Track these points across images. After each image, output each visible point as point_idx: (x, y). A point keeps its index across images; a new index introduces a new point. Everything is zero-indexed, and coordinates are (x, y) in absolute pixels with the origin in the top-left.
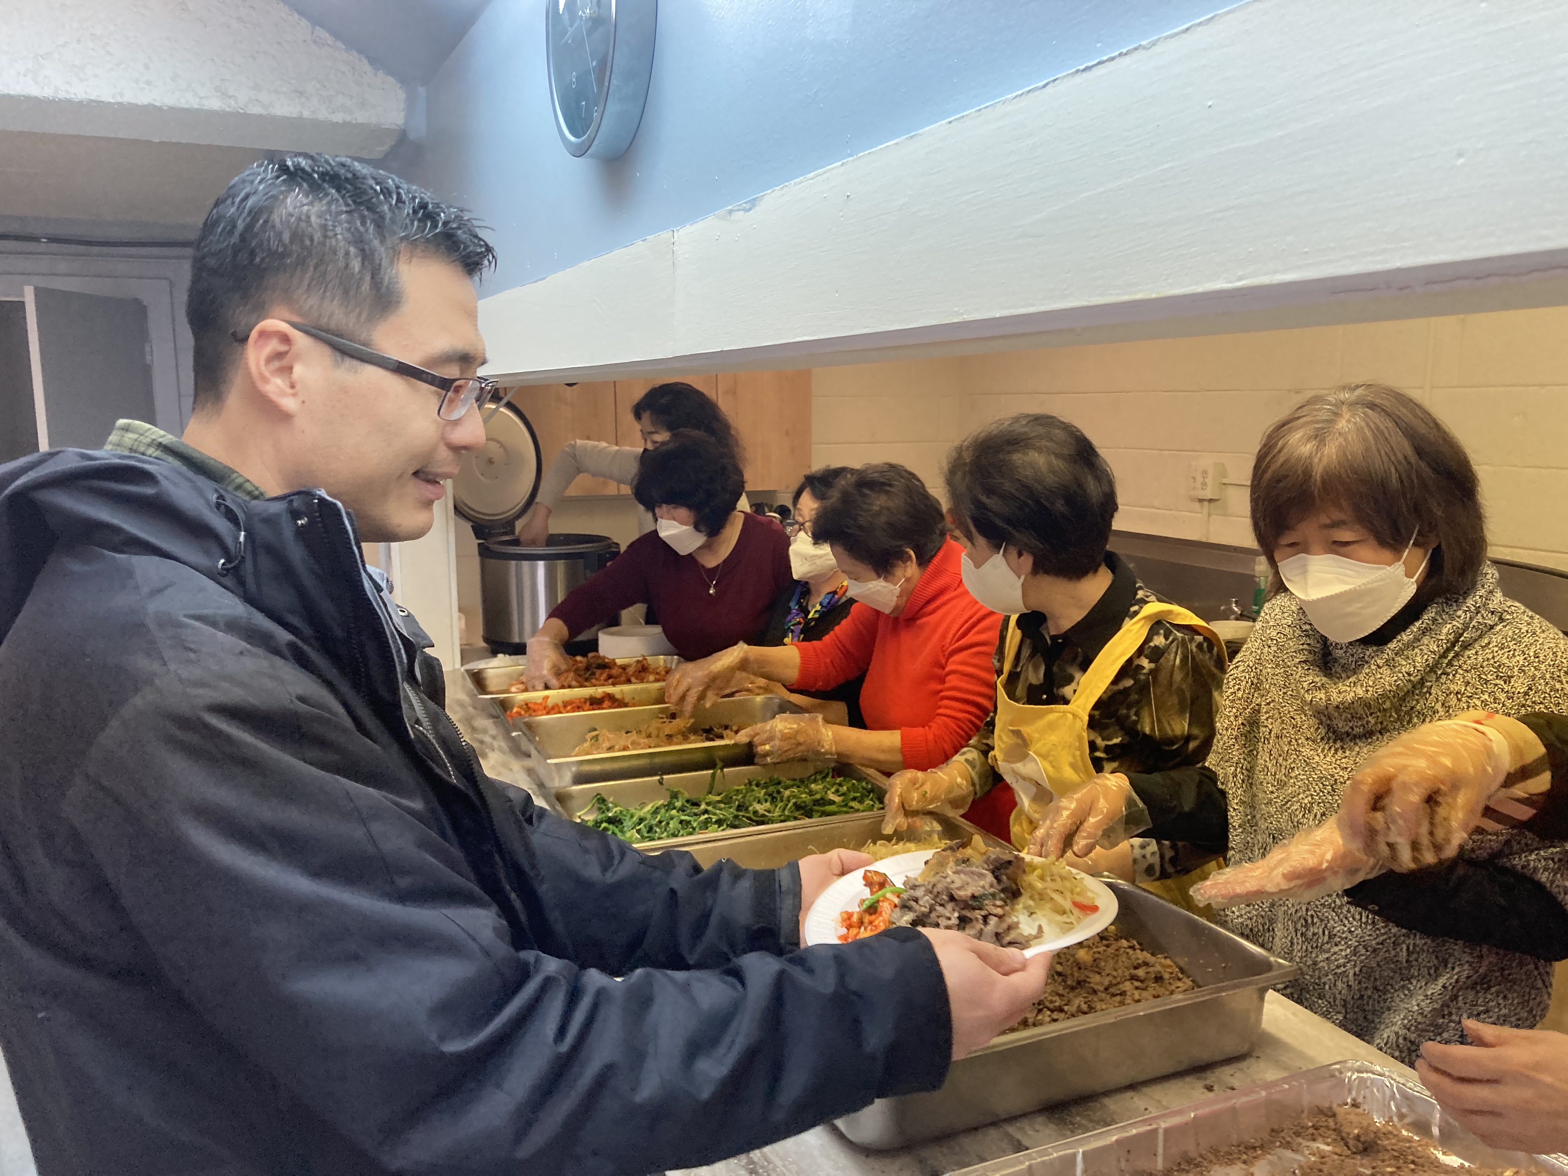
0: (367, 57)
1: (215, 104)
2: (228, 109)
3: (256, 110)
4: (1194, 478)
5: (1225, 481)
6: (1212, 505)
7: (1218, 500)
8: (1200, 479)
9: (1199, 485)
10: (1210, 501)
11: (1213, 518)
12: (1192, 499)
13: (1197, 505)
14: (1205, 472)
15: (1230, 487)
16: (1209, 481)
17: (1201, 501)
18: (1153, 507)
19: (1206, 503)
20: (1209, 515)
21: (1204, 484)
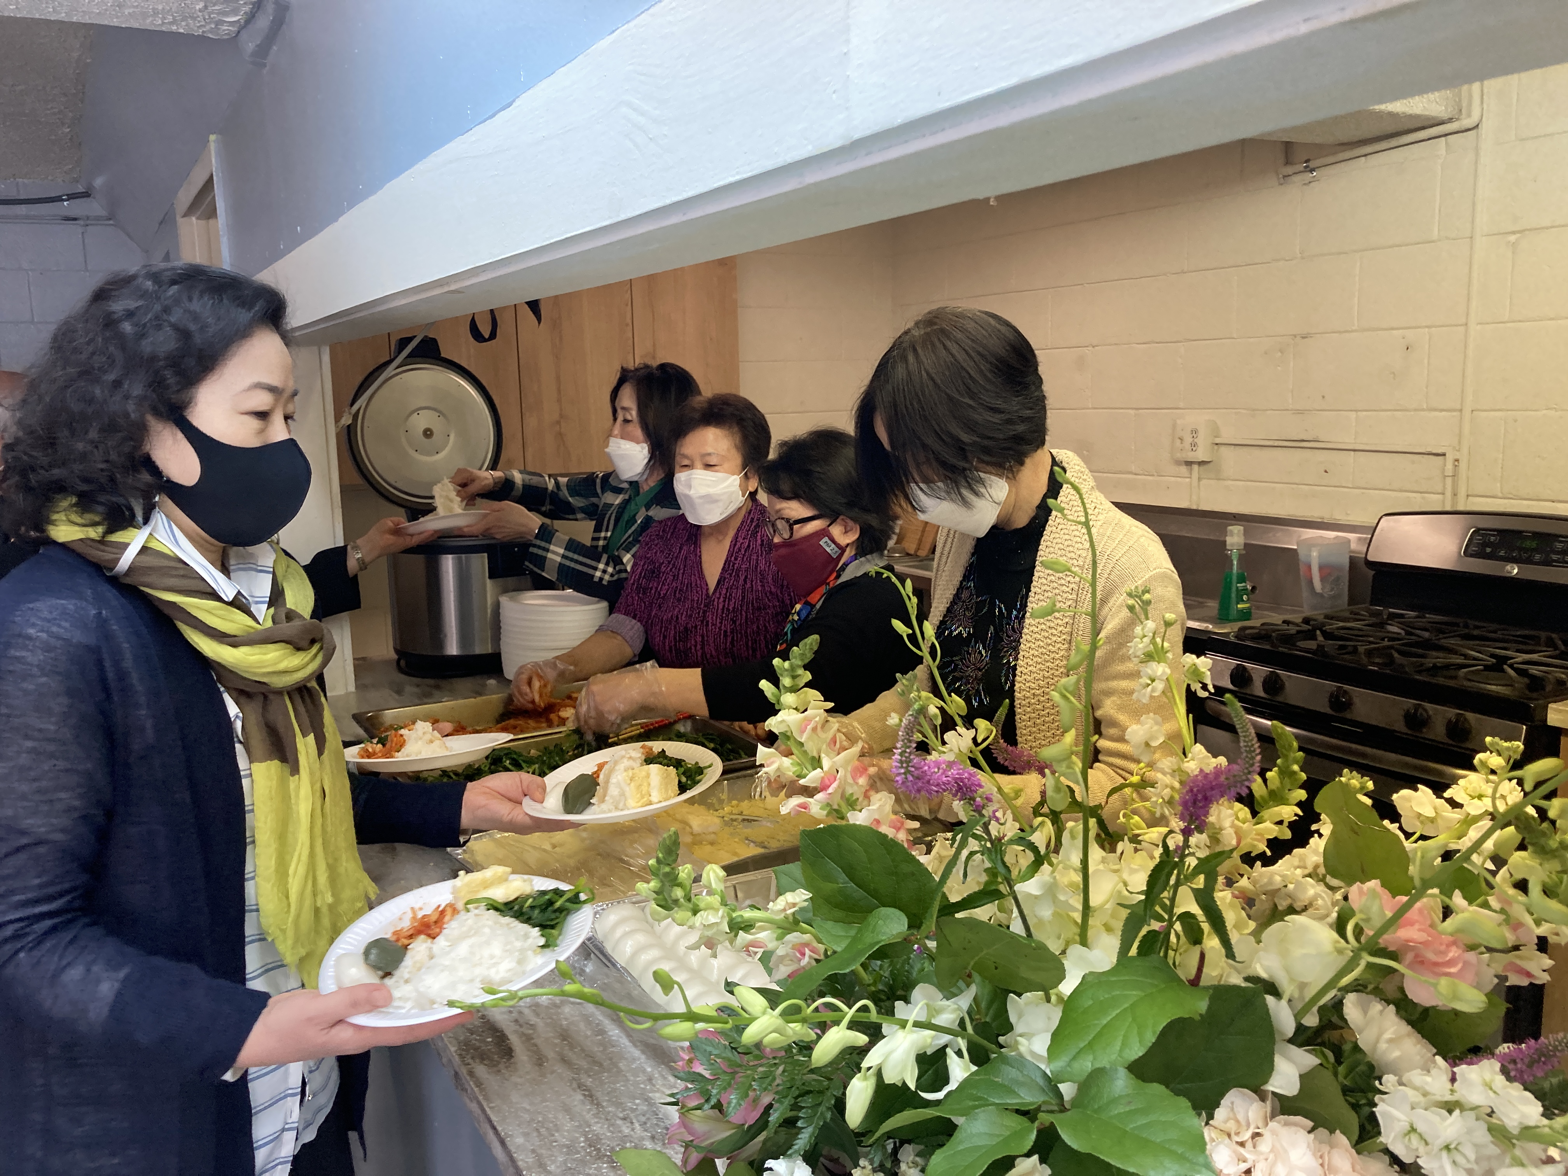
4: (1181, 439)
5: (1218, 441)
6: (1202, 468)
7: (1209, 462)
8: (1188, 440)
9: (1188, 447)
10: (1202, 463)
11: (1204, 482)
12: (1178, 463)
13: (1184, 469)
14: (1195, 432)
15: (1223, 448)
16: (1201, 440)
17: (1189, 464)
18: (1131, 473)
19: (1195, 467)
20: (1199, 479)
21: (1194, 445)
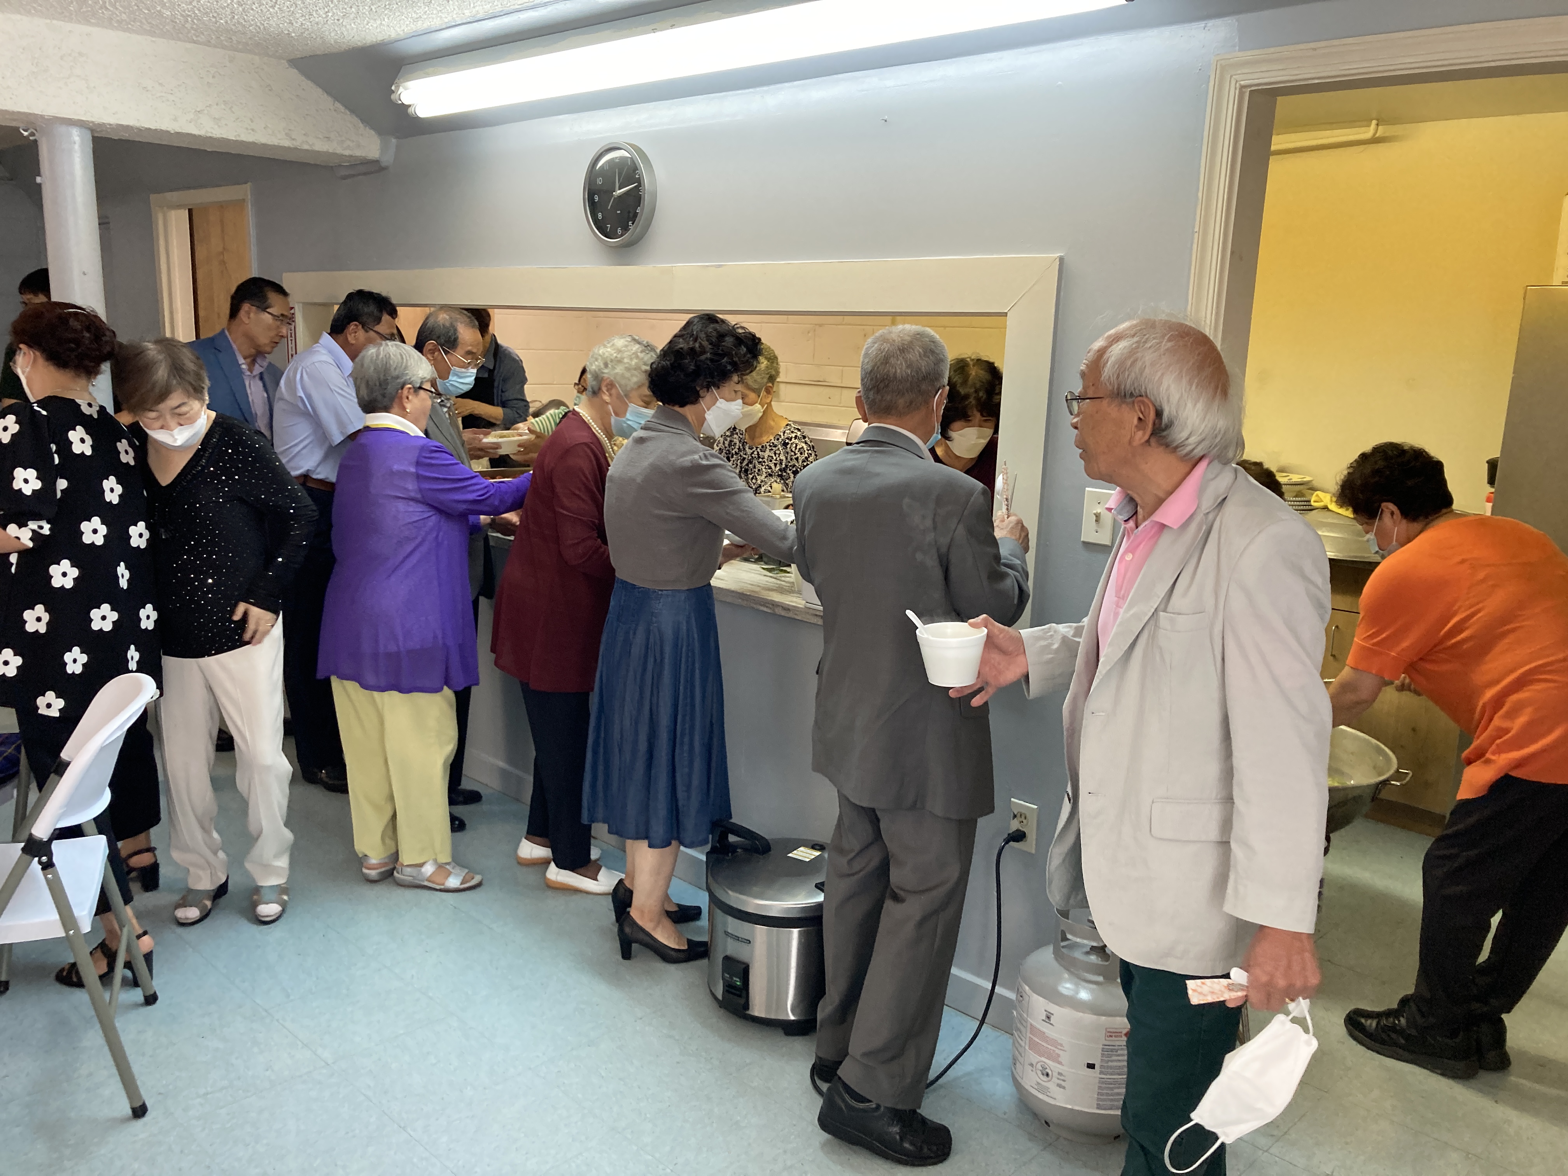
0: (361, 120)
1: (286, 143)
2: (292, 146)
3: (306, 147)
